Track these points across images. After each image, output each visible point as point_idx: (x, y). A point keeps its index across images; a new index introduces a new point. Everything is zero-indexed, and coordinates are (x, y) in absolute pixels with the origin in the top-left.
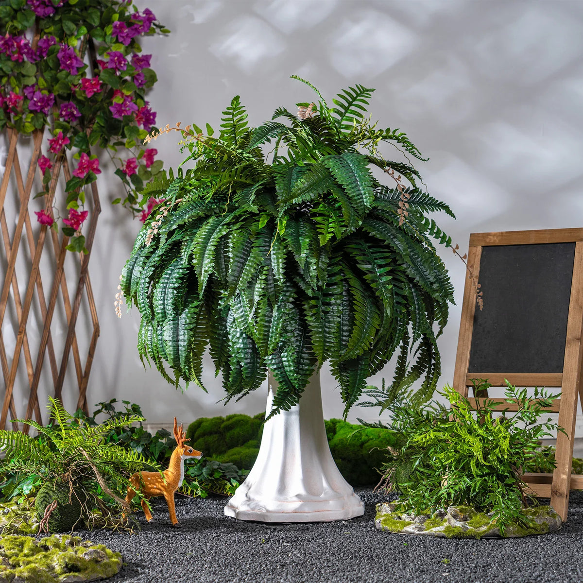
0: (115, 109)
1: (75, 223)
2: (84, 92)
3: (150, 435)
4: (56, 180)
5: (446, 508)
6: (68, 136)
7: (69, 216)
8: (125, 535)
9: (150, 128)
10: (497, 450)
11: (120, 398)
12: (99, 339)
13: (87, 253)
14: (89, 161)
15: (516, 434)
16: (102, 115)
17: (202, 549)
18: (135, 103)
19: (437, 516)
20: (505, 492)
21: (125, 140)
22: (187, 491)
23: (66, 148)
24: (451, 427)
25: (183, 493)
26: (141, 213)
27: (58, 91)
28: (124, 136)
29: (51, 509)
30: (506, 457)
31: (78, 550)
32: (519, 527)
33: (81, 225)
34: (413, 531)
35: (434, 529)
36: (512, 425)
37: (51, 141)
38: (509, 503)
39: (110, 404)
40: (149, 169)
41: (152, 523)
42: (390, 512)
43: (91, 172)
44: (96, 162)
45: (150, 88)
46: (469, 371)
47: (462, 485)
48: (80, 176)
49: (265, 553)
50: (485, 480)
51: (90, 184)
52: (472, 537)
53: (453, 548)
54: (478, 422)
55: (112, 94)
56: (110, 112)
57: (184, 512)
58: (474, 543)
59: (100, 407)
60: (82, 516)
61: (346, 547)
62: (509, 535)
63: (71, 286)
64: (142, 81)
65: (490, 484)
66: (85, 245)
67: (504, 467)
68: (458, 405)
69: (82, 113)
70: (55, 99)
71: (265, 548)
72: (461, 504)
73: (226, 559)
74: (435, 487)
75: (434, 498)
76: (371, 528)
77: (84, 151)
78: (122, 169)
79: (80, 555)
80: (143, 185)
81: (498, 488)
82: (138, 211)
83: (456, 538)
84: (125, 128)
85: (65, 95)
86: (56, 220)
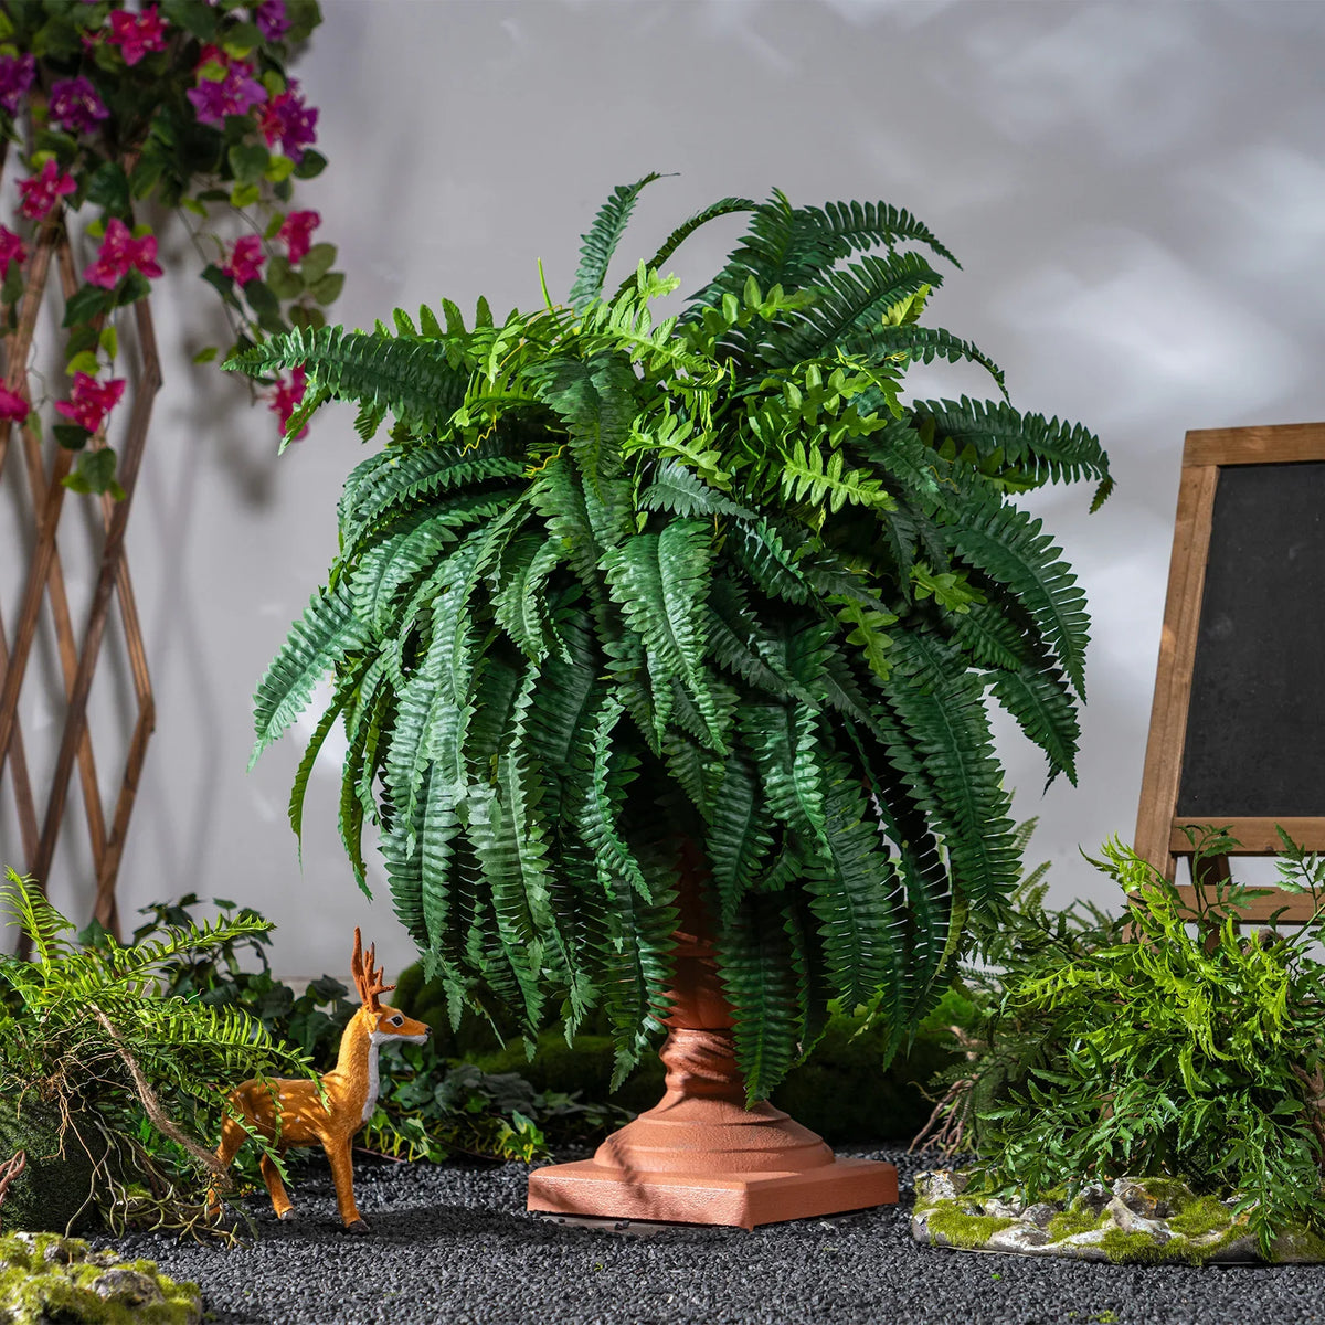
0: (201, 97)
1: (89, 412)
2: (118, 50)
3: (289, 992)
4: (39, 296)
5: (1109, 1185)
6: (74, 171)
7: (74, 393)
8: (214, 1249)
9: (299, 152)
10: (1255, 1021)
11: (208, 893)
12: (153, 740)
13: (123, 496)
14: (128, 243)
15: (1305, 979)
16: (167, 115)
17: (426, 1285)
18: (261, 83)
19: (1082, 1206)
20: (1274, 1137)
21: (231, 187)
22: (391, 1144)
23: (65, 206)
24: (1126, 958)
25: (379, 1150)
26: (274, 389)
27: (45, 47)
28: (227, 174)
29: (10, 1174)
30: (1277, 1039)
31: (80, 1273)
32: (1312, 1235)
33: (105, 420)
34: (1017, 1243)
35: (1075, 1239)
36: (1295, 954)
37: (25, 187)
38: (1286, 1167)
39: (179, 909)
40: (297, 268)
41: (289, 1222)
42: (953, 1196)
43: (134, 271)
44: (150, 245)
45: (302, 46)
46: (1180, 811)
47: (1156, 1120)
48: (106, 282)
49: (601, 1295)
50: (1220, 1105)
51: (131, 307)
52: (1181, 1261)
53: (1125, 1287)
54: (1199, 944)
55: (195, 56)
56: (190, 105)
57: (380, 1198)
58: (1186, 1276)
59: (152, 917)
60: (94, 1196)
61: (826, 1283)
62: (1283, 1258)
63: (77, 591)
64: (279, 22)
65: (1231, 1113)
66: (116, 474)
67: (1272, 1069)
68: (1144, 895)
69: (111, 110)
70: (36, 69)
71: (602, 1283)
72: (1150, 1172)
73: (493, 1307)
74: (1080, 1126)
75: (1076, 1156)
76: (899, 1238)
77: (117, 214)
78: (220, 265)
79: (85, 1284)
80: (278, 310)
81: (1256, 1125)
82: (266, 382)
83: (1135, 1264)
84: (232, 151)
85: (65, 58)
86: (36, 406)
